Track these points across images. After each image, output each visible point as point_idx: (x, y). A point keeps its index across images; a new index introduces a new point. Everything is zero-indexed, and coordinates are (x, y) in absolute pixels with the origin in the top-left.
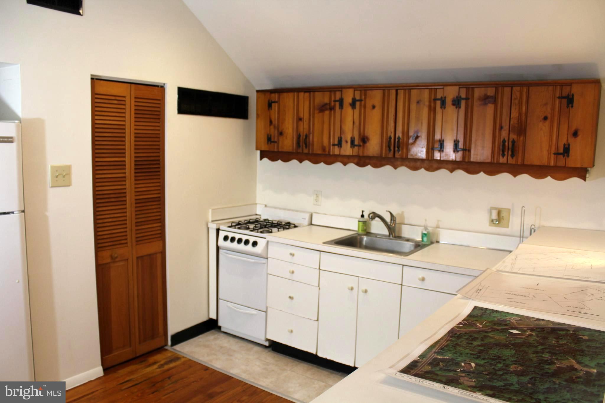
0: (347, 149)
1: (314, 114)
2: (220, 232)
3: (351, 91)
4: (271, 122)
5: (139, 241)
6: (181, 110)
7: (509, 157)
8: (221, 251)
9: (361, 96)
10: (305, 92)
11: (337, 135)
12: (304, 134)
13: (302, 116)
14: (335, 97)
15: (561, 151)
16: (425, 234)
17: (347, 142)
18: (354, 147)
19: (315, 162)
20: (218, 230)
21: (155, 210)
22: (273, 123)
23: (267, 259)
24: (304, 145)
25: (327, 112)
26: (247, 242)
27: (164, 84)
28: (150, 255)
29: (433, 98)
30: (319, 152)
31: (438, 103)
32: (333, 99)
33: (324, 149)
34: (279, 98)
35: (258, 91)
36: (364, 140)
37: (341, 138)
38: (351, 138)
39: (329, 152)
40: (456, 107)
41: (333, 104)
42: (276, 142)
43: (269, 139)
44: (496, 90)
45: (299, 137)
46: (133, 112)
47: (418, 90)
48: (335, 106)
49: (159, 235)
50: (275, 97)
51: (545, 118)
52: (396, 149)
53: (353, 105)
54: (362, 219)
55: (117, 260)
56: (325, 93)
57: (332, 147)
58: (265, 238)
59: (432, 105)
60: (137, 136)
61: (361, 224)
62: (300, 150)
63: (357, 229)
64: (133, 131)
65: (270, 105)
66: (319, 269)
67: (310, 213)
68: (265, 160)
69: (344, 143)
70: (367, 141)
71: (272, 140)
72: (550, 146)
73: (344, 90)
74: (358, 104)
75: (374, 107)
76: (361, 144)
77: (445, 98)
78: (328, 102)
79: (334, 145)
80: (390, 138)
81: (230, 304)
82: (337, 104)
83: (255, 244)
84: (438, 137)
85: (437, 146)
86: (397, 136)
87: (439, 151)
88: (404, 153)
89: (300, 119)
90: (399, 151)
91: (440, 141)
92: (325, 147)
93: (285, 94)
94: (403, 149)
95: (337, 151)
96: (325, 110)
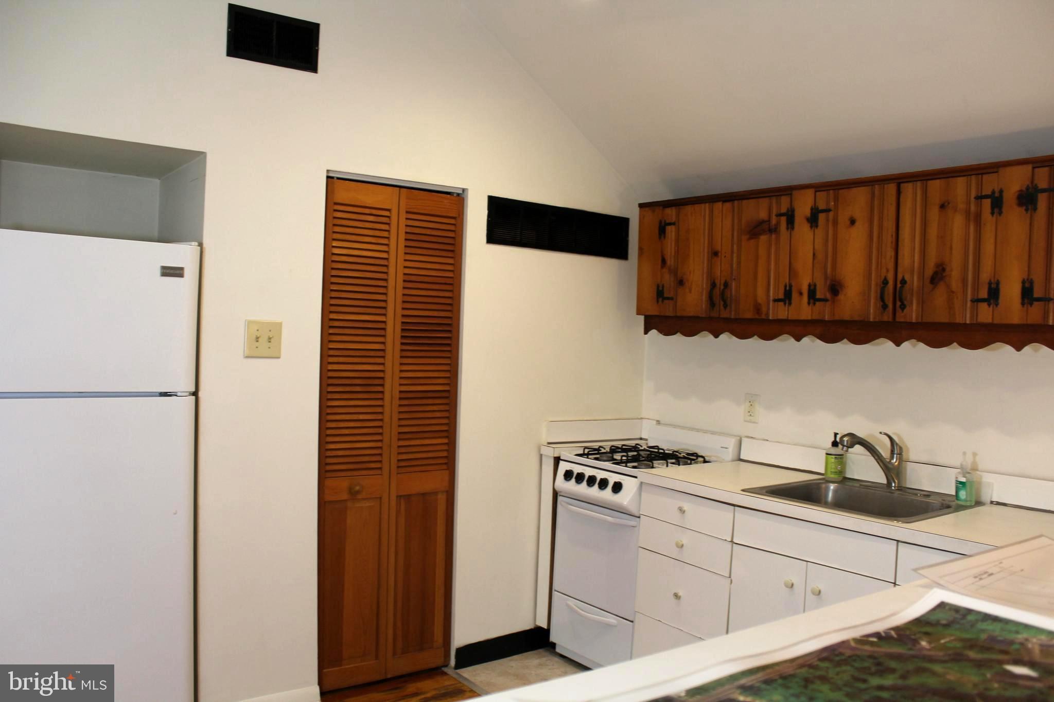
0: (803, 310)
1: (740, 243)
2: (561, 463)
3: (810, 193)
4: (664, 261)
5: (404, 466)
6: (492, 238)
8: (560, 499)
9: (828, 203)
10: (724, 201)
11: (783, 281)
12: (723, 282)
13: (718, 248)
14: (779, 207)
16: (961, 483)
17: (801, 294)
18: (814, 304)
19: (743, 335)
20: (557, 460)
21: (438, 414)
22: (668, 263)
23: (639, 517)
24: (722, 303)
25: (764, 238)
26: (603, 484)
27: (464, 190)
28: (424, 494)
29: (973, 194)
30: (749, 315)
31: (987, 203)
32: (774, 212)
33: (758, 309)
34: (678, 216)
35: (641, 206)
36: (835, 288)
37: (791, 286)
38: (809, 286)
39: (767, 314)
40: (1027, 210)
41: (774, 220)
42: (672, 299)
43: (660, 294)
45: (713, 285)
46: (402, 236)
47: (943, 180)
48: (778, 224)
49: (445, 461)
50: (671, 213)
52: (898, 303)
53: (813, 220)
54: (834, 451)
55: (359, 497)
56: (761, 200)
57: (772, 305)
58: (636, 477)
59: (973, 208)
60: (408, 280)
61: (832, 459)
62: (714, 314)
63: (823, 471)
64: (401, 271)
65: (662, 230)
66: (732, 541)
67: (739, 438)
68: (654, 332)
69: (795, 295)
70: (841, 291)
71: (665, 295)
73: (795, 193)
74: (822, 217)
75: (853, 222)
76: (828, 296)
77: (1001, 192)
78: (766, 218)
79: (776, 301)
80: (885, 282)
81: (571, 602)
82: (783, 220)
83: (617, 487)
84: (985, 276)
85: (984, 294)
86: (900, 277)
87: (989, 305)
88: (913, 313)
89: (716, 254)
90: (903, 307)
91: (990, 284)
92: (760, 304)
93: (689, 208)
94: (912, 303)
95: (782, 312)
96: (761, 234)
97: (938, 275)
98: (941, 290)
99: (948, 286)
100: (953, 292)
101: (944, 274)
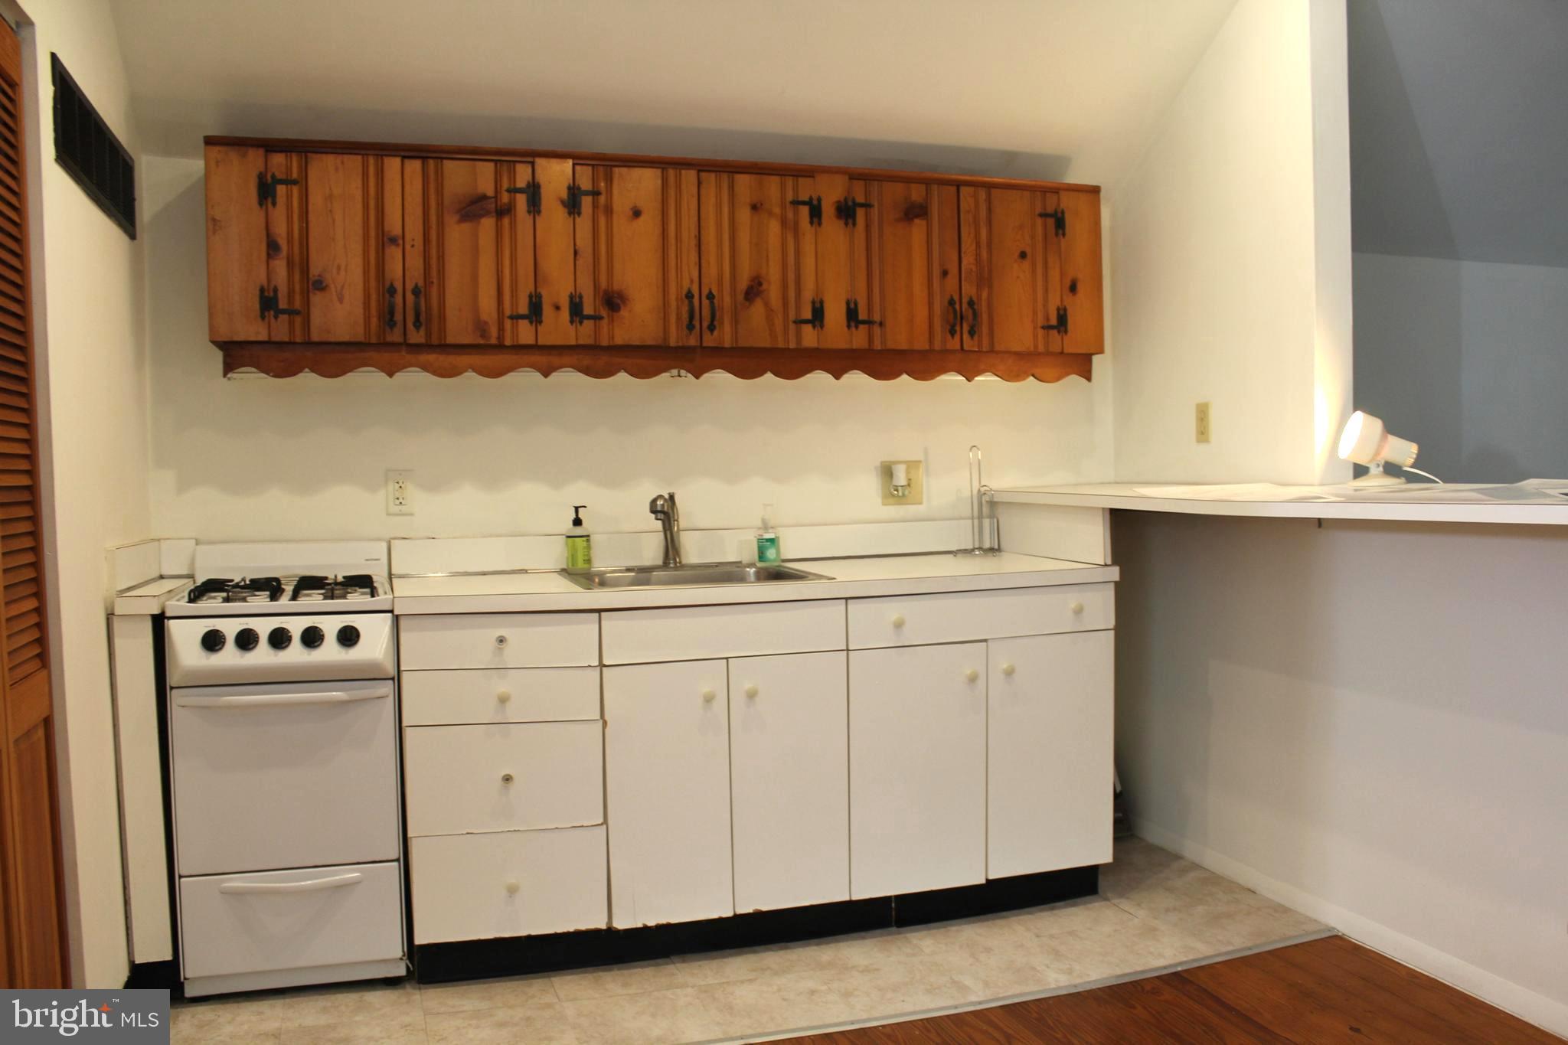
0: (557, 328)
1: (441, 224)
2: (176, 626)
3: (564, 166)
4: (273, 246)
6: (60, 154)
7: (966, 336)
8: (180, 698)
9: (594, 180)
10: (405, 157)
11: (526, 288)
12: (410, 286)
13: (397, 230)
14: (513, 178)
15: (1054, 321)
17: (558, 308)
18: (581, 323)
19: (446, 371)
20: (159, 622)
22: (284, 249)
24: (410, 320)
25: (488, 224)
26: (312, 638)
29: (789, 198)
30: (467, 338)
31: (805, 210)
32: (505, 185)
33: (481, 328)
34: (304, 170)
35: (212, 142)
36: (613, 302)
37: (539, 297)
38: (571, 297)
39: (501, 337)
40: (846, 224)
41: (505, 198)
42: (298, 313)
43: (268, 303)
44: (927, 190)
45: (390, 291)
47: (754, 176)
48: (512, 204)
50: (287, 164)
51: (1023, 255)
52: (707, 324)
53: (572, 205)
54: (578, 531)
56: (482, 164)
57: (508, 323)
59: (789, 214)
62: (395, 336)
65: (267, 191)
66: (601, 664)
67: (384, 542)
68: (247, 374)
69: (547, 311)
70: (622, 306)
71: (281, 307)
72: (1035, 313)
73: (541, 161)
74: (586, 202)
75: (637, 213)
76: (604, 313)
77: (819, 200)
78: (490, 192)
79: (516, 317)
80: (689, 295)
82: (521, 200)
83: (348, 637)
84: (808, 295)
85: (807, 314)
86: (705, 292)
87: (814, 327)
88: (725, 335)
89: (393, 241)
90: (712, 328)
91: (813, 303)
92: (486, 323)
93: (330, 161)
94: (722, 323)
95: (525, 333)
96: (481, 216)
97: (754, 291)
98: (757, 309)
99: (767, 304)
100: (772, 310)
101: (762, 289)
